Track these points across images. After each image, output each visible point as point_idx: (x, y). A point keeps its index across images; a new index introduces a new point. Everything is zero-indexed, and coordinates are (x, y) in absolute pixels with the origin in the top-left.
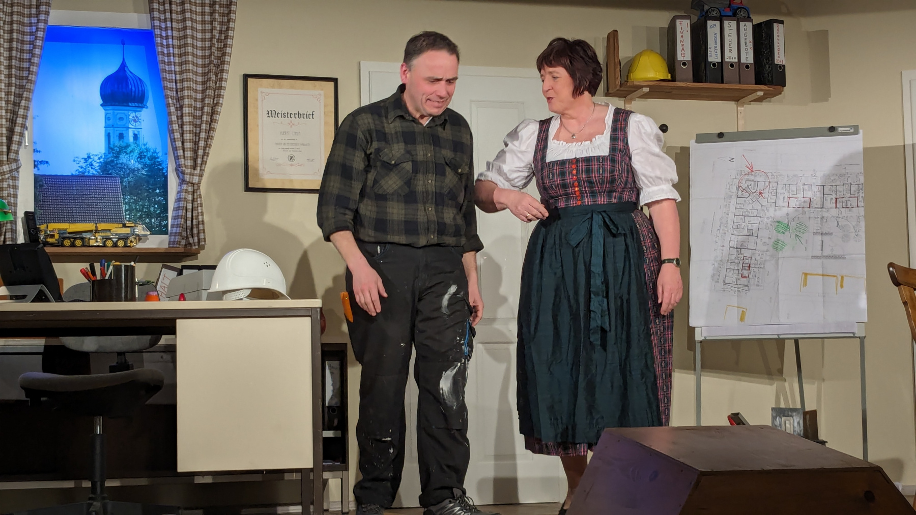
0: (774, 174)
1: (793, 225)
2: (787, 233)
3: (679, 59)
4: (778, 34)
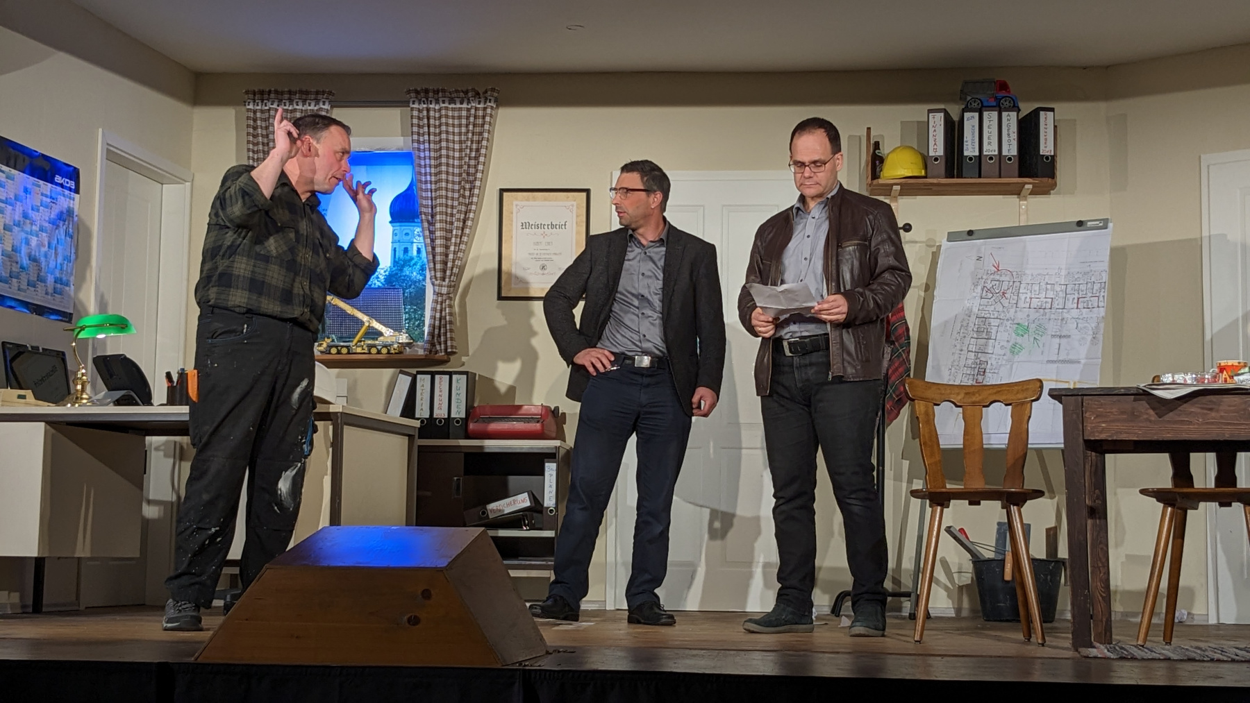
0: (1020, 273)
1: (1033, 326)
2: (1026, 336)
3: (930, 155)
4: (1046, 123)
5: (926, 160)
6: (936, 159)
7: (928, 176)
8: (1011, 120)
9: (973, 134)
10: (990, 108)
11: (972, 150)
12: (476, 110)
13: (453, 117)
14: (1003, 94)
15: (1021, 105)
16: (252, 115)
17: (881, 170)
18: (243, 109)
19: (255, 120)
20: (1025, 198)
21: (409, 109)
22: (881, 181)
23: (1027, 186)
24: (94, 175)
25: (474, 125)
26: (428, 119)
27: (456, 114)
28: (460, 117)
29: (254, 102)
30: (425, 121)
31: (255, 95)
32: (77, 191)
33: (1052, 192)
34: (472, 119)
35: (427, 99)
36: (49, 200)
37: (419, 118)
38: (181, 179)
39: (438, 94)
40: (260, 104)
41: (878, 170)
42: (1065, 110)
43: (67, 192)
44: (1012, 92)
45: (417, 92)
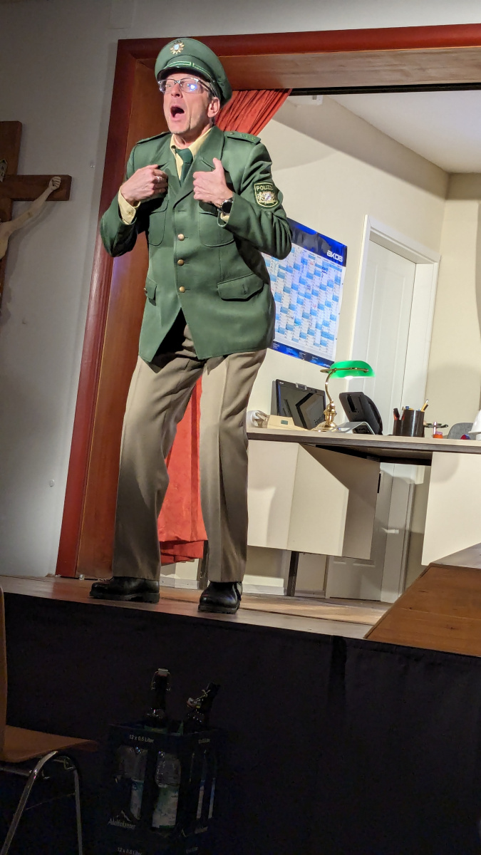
24: (359, 251)
32: (344, 264)
36: (321, 270)
38: (431, 260)
43: (336, 265)
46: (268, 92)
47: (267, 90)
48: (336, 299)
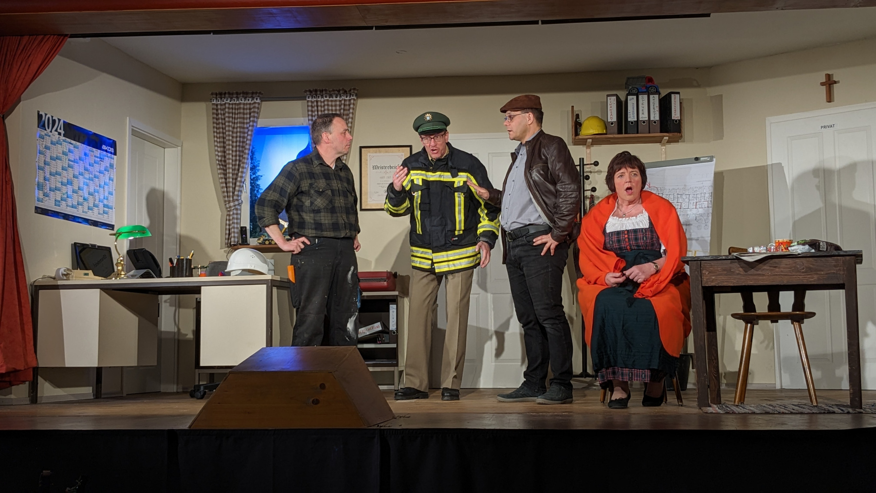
0: (662, 189)
3: (609, 121)
4: (675, 101)
5: (606, 124)
6: (612, 124)
7: (608, 133)
8: (655, 100)
9: (633, 108)
10: (643, 93)
11: (632, 117)
12: (345, 101)
13: (332, 106)
14: (650, 84)
15: (661, 90)
16: (215, 107)
17: (580, 131)
18: (211, 104)
19: (217, 110)
20: (664, 145)
21: (306, 101)
22: (580, 137)
23: (665, 138)
24: (125, 145)
25: (344, 110)
26: (317, 107)
27: (333, 103)
28: (336, 106)
29: (217, 99)
30: (316, 108)
31: (217, 96)
32: (115, 154)
33: (680, 141)
34: (342, 107)
35: (316, 95)
36: (99, 160)
37: (312, 107)
38: (175, 145)
39: (322, 92)
40: (220, 100)
41: (579, 130)
42: (686, 93)
43: (109, 155)
44: (655, 83)
45: (311, 92)
46: (53, 36)
47: (51, 35)
48: (111, 179)
